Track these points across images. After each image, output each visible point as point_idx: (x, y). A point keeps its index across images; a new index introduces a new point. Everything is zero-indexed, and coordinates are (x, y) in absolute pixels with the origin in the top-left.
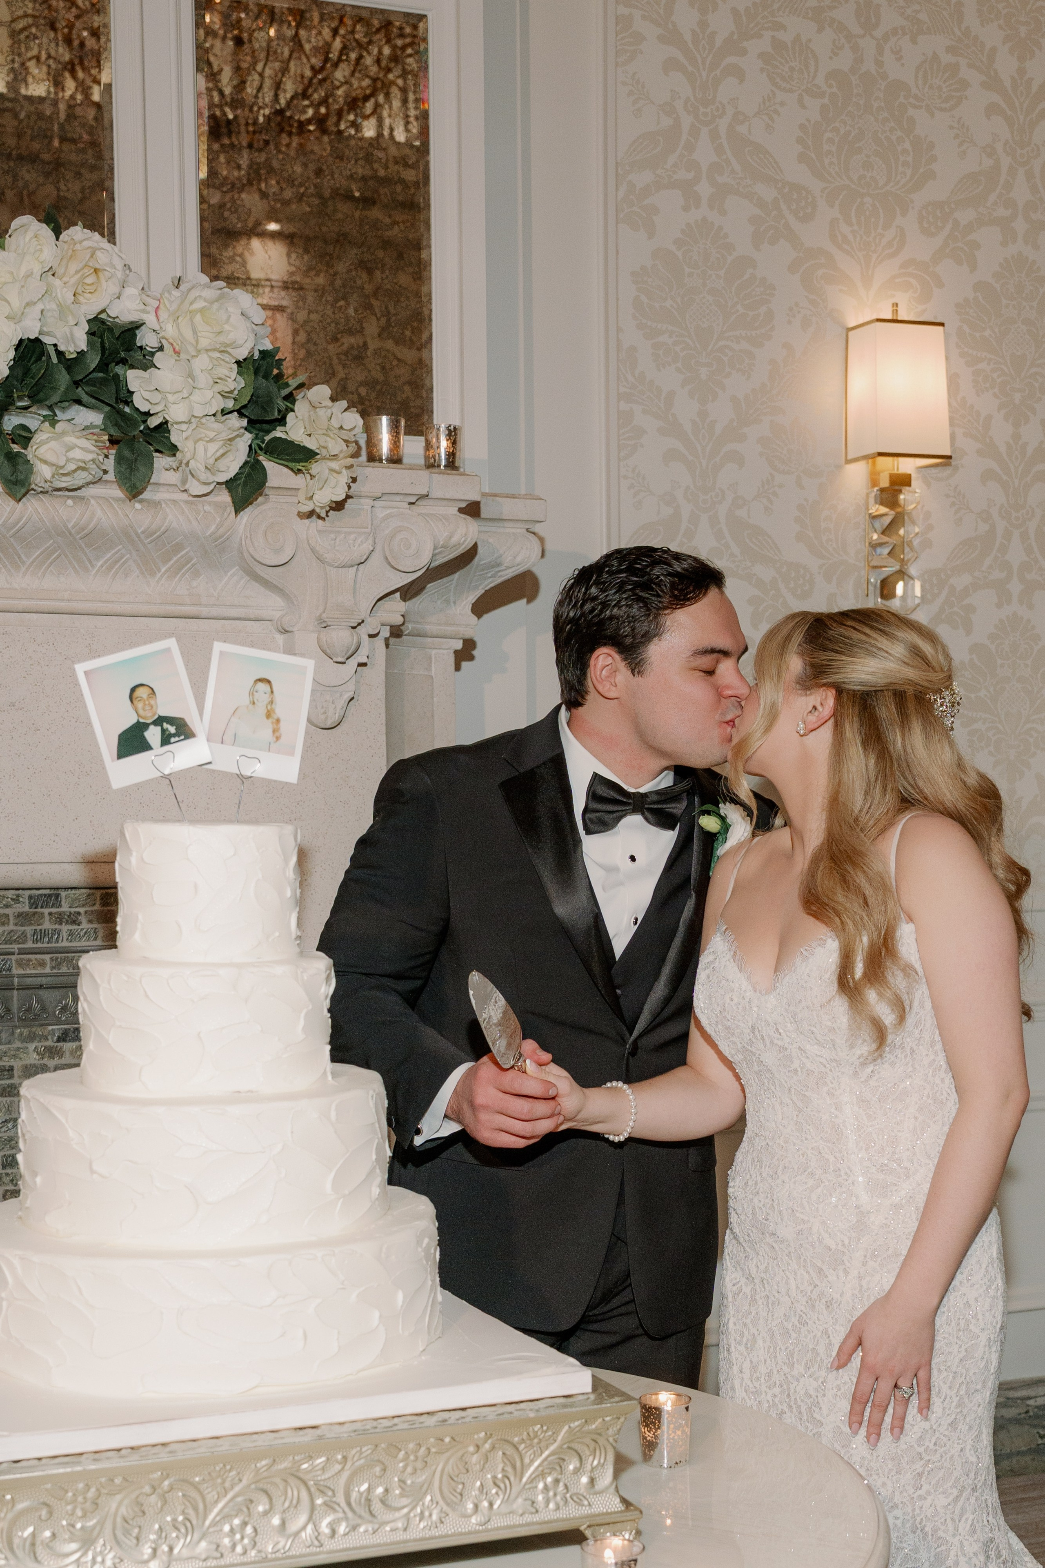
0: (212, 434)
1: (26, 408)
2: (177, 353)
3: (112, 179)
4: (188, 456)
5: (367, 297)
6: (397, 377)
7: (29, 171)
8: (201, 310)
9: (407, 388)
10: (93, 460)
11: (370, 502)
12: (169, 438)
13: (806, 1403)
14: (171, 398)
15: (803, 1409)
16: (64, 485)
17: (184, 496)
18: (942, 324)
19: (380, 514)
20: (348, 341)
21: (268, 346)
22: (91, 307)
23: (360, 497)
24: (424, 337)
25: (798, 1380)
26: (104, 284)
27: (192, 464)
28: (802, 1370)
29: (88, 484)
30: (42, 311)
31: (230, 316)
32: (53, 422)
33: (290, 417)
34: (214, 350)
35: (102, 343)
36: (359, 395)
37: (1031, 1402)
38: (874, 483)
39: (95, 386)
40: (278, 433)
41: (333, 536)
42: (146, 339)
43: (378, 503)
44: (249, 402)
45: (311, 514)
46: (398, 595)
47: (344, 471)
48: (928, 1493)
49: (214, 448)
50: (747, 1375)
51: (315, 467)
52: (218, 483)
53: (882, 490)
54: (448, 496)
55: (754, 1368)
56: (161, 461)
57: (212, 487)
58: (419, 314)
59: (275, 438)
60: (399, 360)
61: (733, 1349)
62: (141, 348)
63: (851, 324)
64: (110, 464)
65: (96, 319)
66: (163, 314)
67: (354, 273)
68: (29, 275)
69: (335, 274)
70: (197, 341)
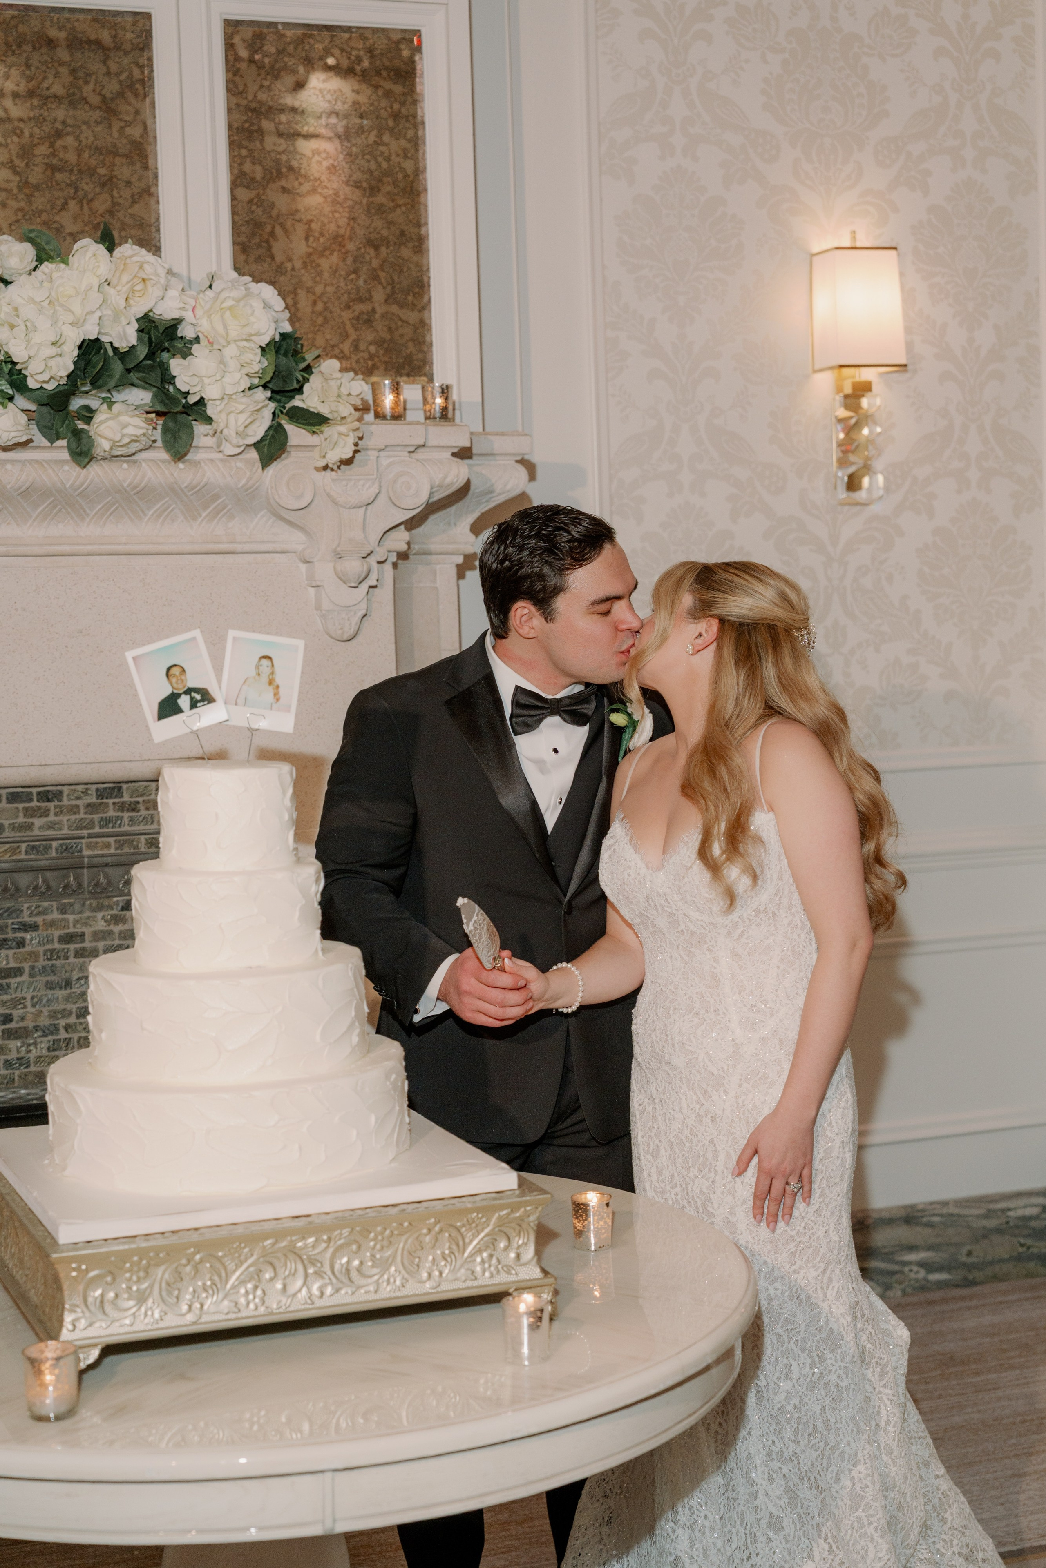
0: (241, 407)
1: (87, 392)
2: (211, 343)
3: (157, 185)
4: (222, 425)
5: (375, 270)
6: (401, 336)
7: (87, 184)
8: (230, 308)
9: (410, 344)
10: (144, 435)
11: (376, 453)
12: (205, 411)
13: (701, 1200)
14: (206, 381)
15: (699, 1204)
16: (119, 453)
17: (220, 456)
18: (896, 249)
19: (384, 462)
20: (359, 307)
21: (287, 328)
22: (140, 309)
23: (367, 449)
24: (426, 298)
25: (693, 1181)
26: (150, 289)
27: (225, 431)
28: (696, 1172)
29: (140, 451)
30: (100, 318)
31: (254, 311)
32: (110, 404)
33: (306, 388)
34: (242, 340)
35: (150, 339)
36: (369, 352)
37: (1011, 1214)
38: (839, 389)
39: (144, 372)
40: (297, 402)
41: (344, 483)
42: (186, 331)
43: (382, 454)
44: (272, 378)
45: (326, 468)
46: (402, 527)
47: (351, 434)
48: (801, 1267)
49: (243, 419)
50: (654, 1178)
51: (327, 430)
52: (248, 445)
53: (846, 397)
54: (442, 444)
55: (660, 1172)
56: (200, 428)
57: (242, 448)
58: (421, 281)
59: (294, 408)
60: (403, 321)
61: (642, 1157)
62: (182, 337)
63: (815, 250)
64: (158, 434)
65: (146, 315)
66: (199, 312)
67: (363, 250)
68: (90, 288)
69: (347, 253)
70: (227, 334)
